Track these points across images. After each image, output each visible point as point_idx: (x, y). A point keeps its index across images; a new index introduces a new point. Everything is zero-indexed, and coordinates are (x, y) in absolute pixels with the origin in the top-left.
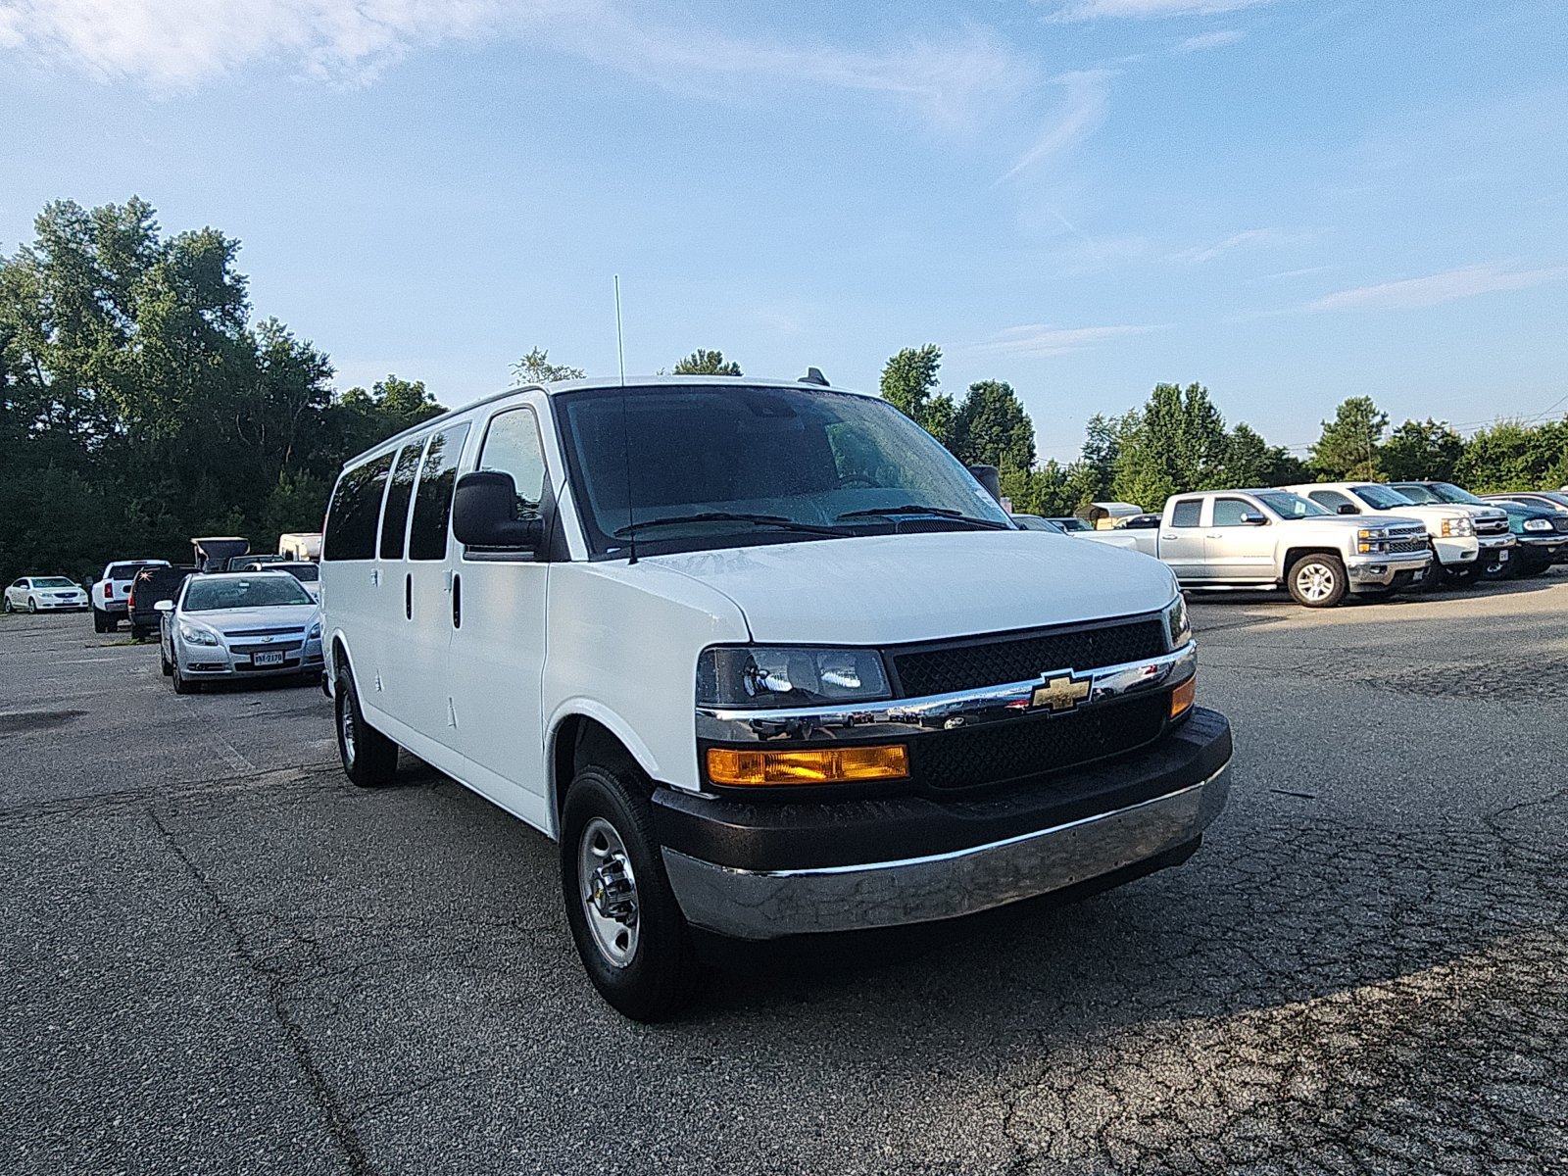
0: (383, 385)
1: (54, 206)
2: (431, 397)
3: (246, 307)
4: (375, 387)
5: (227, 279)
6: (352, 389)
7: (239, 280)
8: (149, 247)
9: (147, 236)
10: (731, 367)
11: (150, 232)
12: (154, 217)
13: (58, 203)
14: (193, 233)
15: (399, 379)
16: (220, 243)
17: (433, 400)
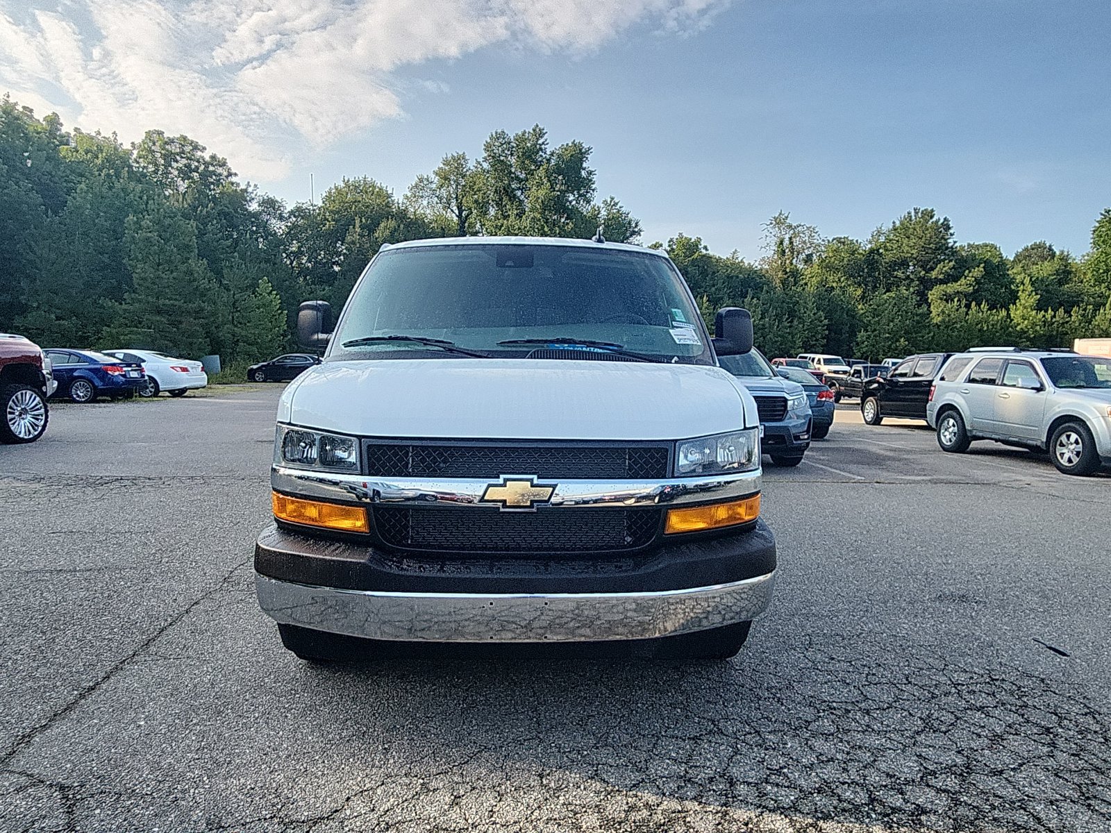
0: (675, 240)
1: (494, 135)
2: (705, 248)
3: (593, 190)
4: (669, 242)
5: (583, 173)
6: (654, 243)
7: (590, 173)
8: (541, 156)
9: (541, 149)
10: (942, 221)
11: (543, 146)
12: (546, 137)
13: (496, 133)
14: (567, 145)
15: (685, 235)
16: (580, 150)
17: (707, 250)
